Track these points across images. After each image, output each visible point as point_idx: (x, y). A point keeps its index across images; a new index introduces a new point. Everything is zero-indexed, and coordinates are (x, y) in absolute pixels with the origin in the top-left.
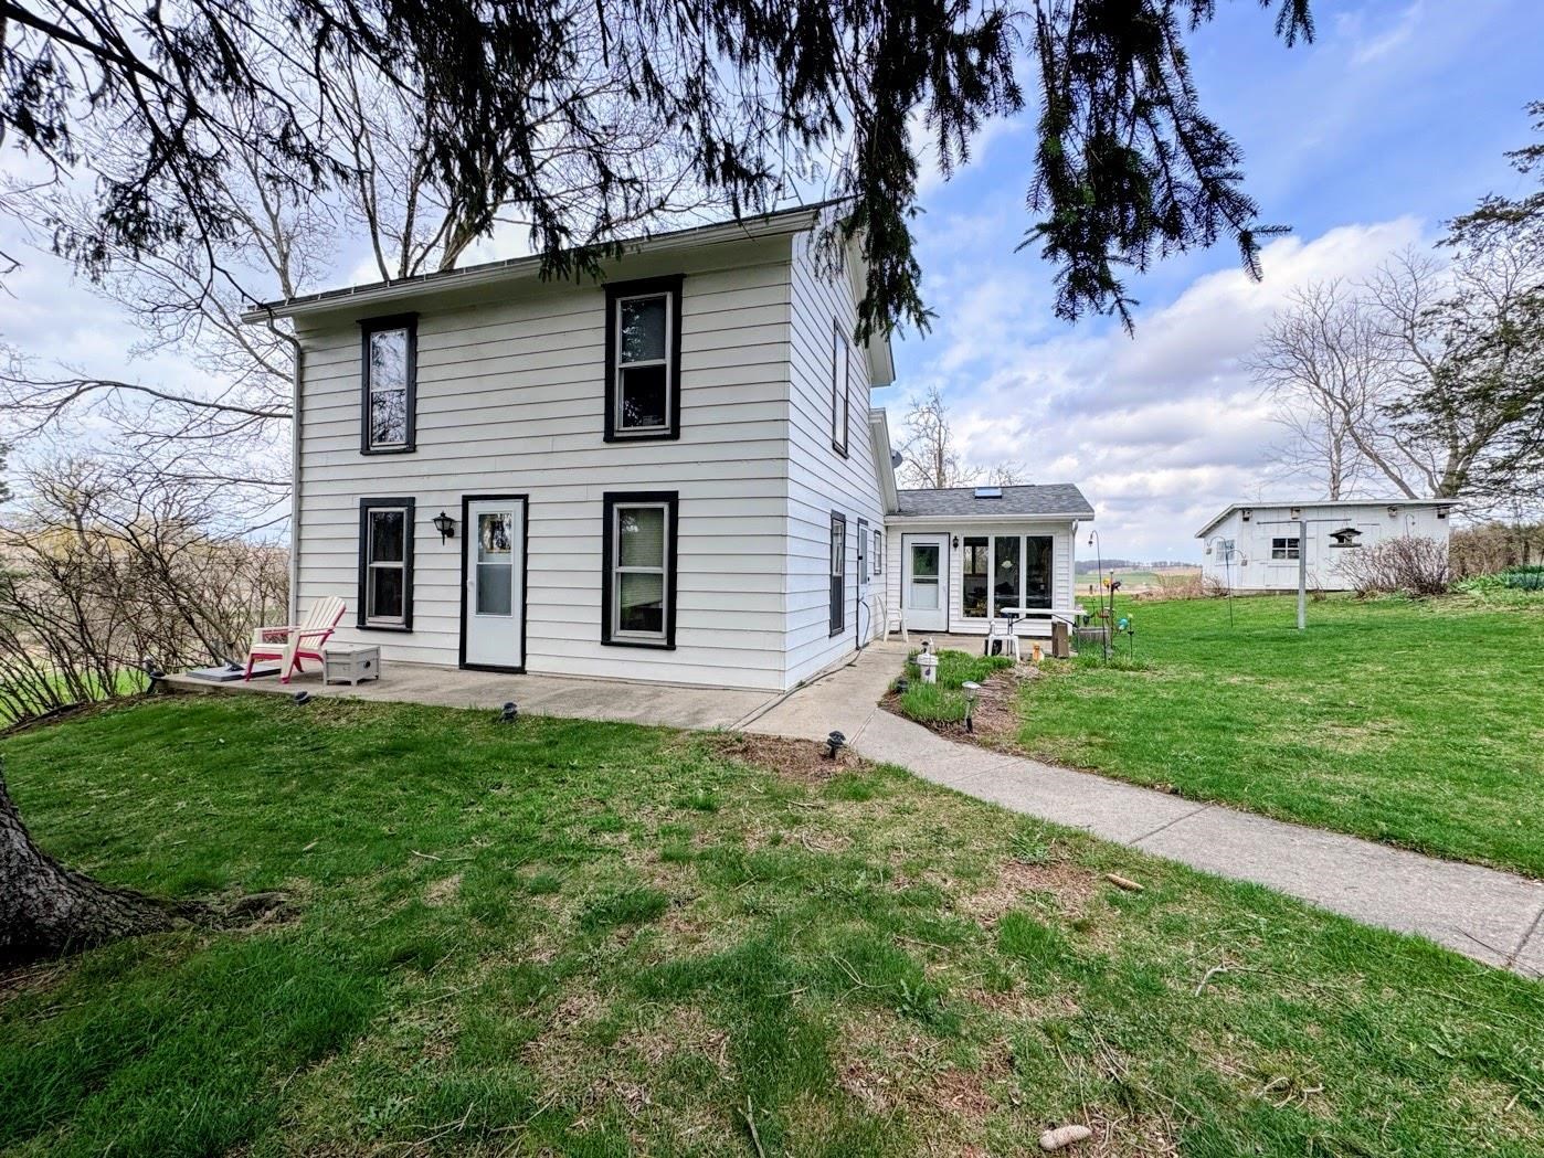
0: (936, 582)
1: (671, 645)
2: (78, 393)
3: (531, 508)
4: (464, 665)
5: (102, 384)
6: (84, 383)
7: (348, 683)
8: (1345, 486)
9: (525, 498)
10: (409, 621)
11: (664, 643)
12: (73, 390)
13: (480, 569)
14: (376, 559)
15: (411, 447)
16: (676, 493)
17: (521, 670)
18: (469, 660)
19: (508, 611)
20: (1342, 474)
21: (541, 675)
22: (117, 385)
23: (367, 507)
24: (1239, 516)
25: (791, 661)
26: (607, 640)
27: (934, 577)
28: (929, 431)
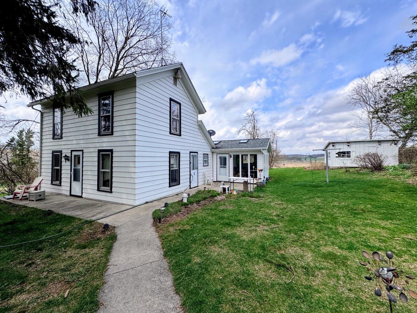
0: (226, 167)
1: (111, 192)
2: (19, 122)
3: (84, 153)
4: (71, 195)
5: (24, 120)
6: (20, 120)
7: (33, 201)
8: (374, 134)
9: (82, 151)
10: (60, 183)
11: (110, 191)
12: (17, 122)
13: (74, 169)
14: (56, 166)
15: (62, 138)
16: (112, 150)
17: (81, 197)
18: (72, 193)
19: (79, 181)
20: (372, 131)
21: (85, 198)
22: (27, 120)
23: (53, 153)
24: (331, 145)
25: (137, 197)
26: (98, 190)
27: (225, 166)
28: (251, 121)
